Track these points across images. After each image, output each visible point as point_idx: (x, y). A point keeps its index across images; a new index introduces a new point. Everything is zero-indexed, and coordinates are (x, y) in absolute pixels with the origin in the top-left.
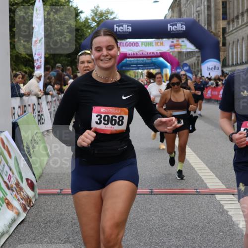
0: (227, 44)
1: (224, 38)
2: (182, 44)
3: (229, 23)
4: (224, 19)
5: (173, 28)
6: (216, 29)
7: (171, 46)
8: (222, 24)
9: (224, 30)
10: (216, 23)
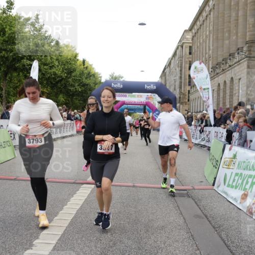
0: (190, 100)
1: (189, 96)
2: (154, 97)
3: (191, 88)
4: (189, 85)
6: (184, 91)
7: (147, 98)
8: (188, 88)
9: (189, 91)
10: (184, 87)
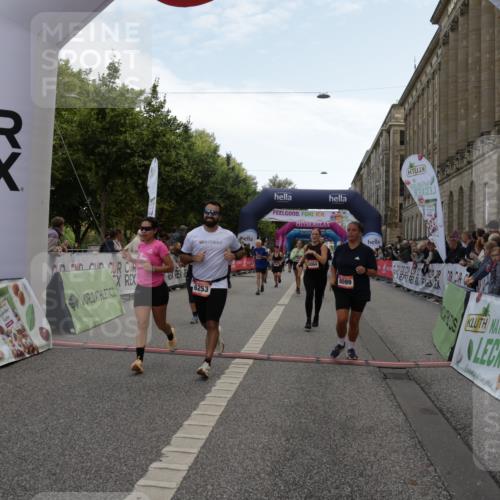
0: (403, 220)
2: (343, 215)
3: (405, 200)
4: (402, 195)
5: (335, 199)
6: (393, 204)
7: (332, 217)
8: (399, 200)
9: (401, 205)
10: (393, 199)
